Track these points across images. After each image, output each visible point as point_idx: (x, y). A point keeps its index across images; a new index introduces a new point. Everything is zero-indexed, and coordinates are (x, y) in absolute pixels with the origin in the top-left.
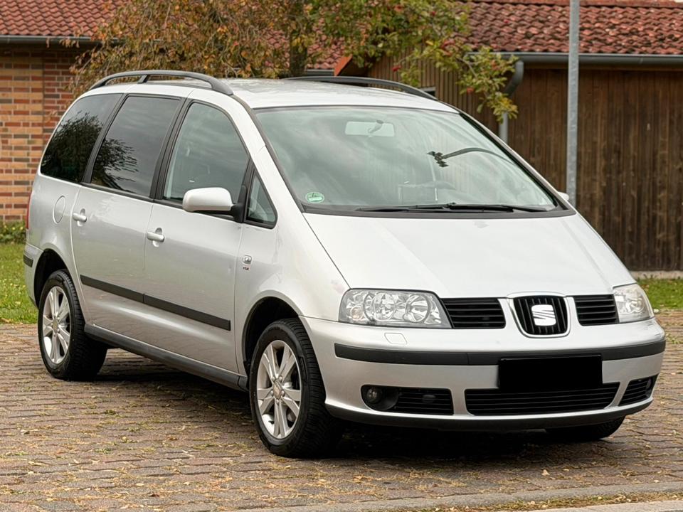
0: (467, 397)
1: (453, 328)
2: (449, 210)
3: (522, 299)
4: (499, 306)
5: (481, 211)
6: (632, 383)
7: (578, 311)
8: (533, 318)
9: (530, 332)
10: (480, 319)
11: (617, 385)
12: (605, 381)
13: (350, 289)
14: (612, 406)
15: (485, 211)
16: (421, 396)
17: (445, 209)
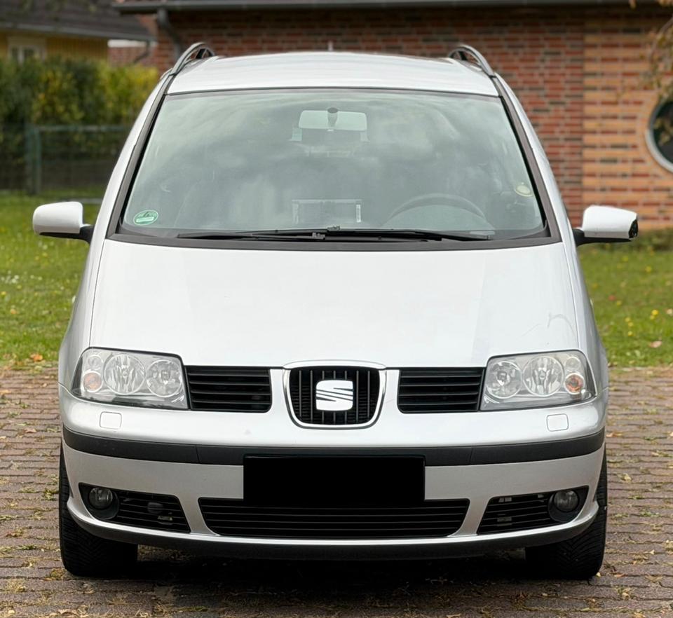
0: (203, 510)
1: (189, 408)
2: (322, 237)
3: (306, 371)
4: (268, 380)
5: (377, 239)
6: (494, 501)
7: (401, 390)
8: (315, 398)
9: (305, 419)
10: (249, 398)
11: (465, 503)
12: (427, 497)
13: (90, 348)
14: (459, 534)
15: (383, 239)
16: (146, 504)
17: (314, 236)
